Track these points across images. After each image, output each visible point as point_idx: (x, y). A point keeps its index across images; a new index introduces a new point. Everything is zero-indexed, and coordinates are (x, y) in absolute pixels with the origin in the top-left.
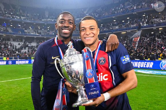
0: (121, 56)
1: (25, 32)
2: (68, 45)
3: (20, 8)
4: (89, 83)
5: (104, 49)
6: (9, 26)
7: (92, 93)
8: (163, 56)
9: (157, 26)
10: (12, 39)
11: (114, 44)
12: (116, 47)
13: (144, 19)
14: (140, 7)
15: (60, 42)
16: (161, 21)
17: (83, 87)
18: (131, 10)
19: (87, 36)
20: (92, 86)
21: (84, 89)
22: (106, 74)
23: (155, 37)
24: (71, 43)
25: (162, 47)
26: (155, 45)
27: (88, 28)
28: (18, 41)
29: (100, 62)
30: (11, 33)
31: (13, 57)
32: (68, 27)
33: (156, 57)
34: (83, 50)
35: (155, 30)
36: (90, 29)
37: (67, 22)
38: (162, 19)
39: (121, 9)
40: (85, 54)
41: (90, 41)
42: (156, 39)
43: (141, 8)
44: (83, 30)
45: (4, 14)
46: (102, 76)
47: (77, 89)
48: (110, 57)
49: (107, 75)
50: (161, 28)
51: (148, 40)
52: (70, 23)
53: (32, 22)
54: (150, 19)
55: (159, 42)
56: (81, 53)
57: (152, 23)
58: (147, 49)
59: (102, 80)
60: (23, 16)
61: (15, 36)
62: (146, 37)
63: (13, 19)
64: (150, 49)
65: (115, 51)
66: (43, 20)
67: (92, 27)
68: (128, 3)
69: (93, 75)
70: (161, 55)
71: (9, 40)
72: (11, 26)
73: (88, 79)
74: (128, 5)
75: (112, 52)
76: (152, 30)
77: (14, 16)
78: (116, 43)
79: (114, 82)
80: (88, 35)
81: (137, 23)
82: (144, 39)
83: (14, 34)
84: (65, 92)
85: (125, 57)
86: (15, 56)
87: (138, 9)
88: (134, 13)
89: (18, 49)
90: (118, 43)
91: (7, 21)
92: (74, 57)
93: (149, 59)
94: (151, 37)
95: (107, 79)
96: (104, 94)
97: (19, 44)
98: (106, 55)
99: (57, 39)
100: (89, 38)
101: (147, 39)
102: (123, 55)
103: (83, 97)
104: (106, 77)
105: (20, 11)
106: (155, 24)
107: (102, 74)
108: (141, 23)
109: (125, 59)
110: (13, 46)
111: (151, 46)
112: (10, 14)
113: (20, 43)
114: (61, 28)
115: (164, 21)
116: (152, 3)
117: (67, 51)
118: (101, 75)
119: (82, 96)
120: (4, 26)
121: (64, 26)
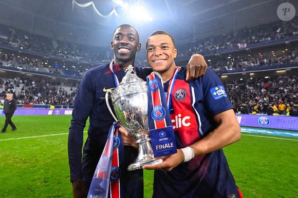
0: (211, 87)
1: (80, 75)
2: (127, 70)
3: (76, 46)
4: (156, 128)
5: (183, 77)
6: (61, 67)
7: (161, 147)
8: (258, 109)
9: (247, 70)
10: (62, 83)
11: (199, 67)
12: (202, 73)
13: (230, 62)
14: (223, 47)
15: (116, 68)
16: (252, 64)
17: (147, 136)
18: (213, 51)
19: (157, 58)
20: (162, 134)
21: (149, 140)
22: (187, 115)
23: (245, 85)
24: (130, 67)
25: (256, 98)
26: (245, 94)
27: (159, 46)
28: (70, 86)
29: (176, 97)
30: (62, 76)
31: (62, 106)
32: (127, 44)
33: (249, 110)
34: (148, 76)
35: (245, 75)
36: (162, 48)
37: (126, 37)
38: (254, 63)
39: (200, 49)
40: (151, 82)
41: (161, 65)
42: (247, 86)
43: (226, 48)
44: (151, 49)
45: (56, 53)
46: (180, 119)
47: (137, 140)
48: (193, 89)
49: (188, 118)
50: (252, 74)
51: (237, 88)
52: (131, 38)
53: (90, 63)
54: (238, 62)
55: (251, 91)
56: (145, 80)
57: (240, 66)
58: (236, 100)
59: (180, 126)
60: (79, 56)
61: (67, 79)
62: (234, 84)
63: (67, 59)
64: (240, 99)
65: (201, 78)
66: (103, 61)
67: (165, 45)
68: (208, 42)
69: (164, 115)
70: (256, 107)
71: (59, 84)
72: (64, 67)
73: (155, 121)
74: (209, 44)
75: (196, 81)
76: (241, 76)
77: (69, 56)
78: (203, 65)
79: (200, 129)
80: (158, 56)
81: (221, 66)
82: (231, 86)
83: (66, 77)
84: (118, 144)
85: (217, 88)
86: (64, 104)
87: (222, 49)
88: (216, 55)
89: (69, 95)
90: (205, 66)
91: (59, 61)
92: (132, 86)
93: (239, 113)
94: (240, 84)
95: (189, 124)
96: (183, 149)
97: (71, 90)
98: (187, 86)
99: (113, 63)
100: (160, 61)
101: (235, 87)
102: (213, 85)
103: (147, 154)
104: (187, 121)
105: (76, 50)
106: (244, 68)
107: (180, 115)
108: (226, 67)
109: (217, 92)
110: (64, 92)
111: (240, 96)
112: (64, 53)
113: (73, 88)
114: (117, 47)
115: (255, 64)
116: (239, 43)
117: (125, 78)
118: (178, 117)
119: (145, 152)
120: (54, 67)
121: (121, 43)
